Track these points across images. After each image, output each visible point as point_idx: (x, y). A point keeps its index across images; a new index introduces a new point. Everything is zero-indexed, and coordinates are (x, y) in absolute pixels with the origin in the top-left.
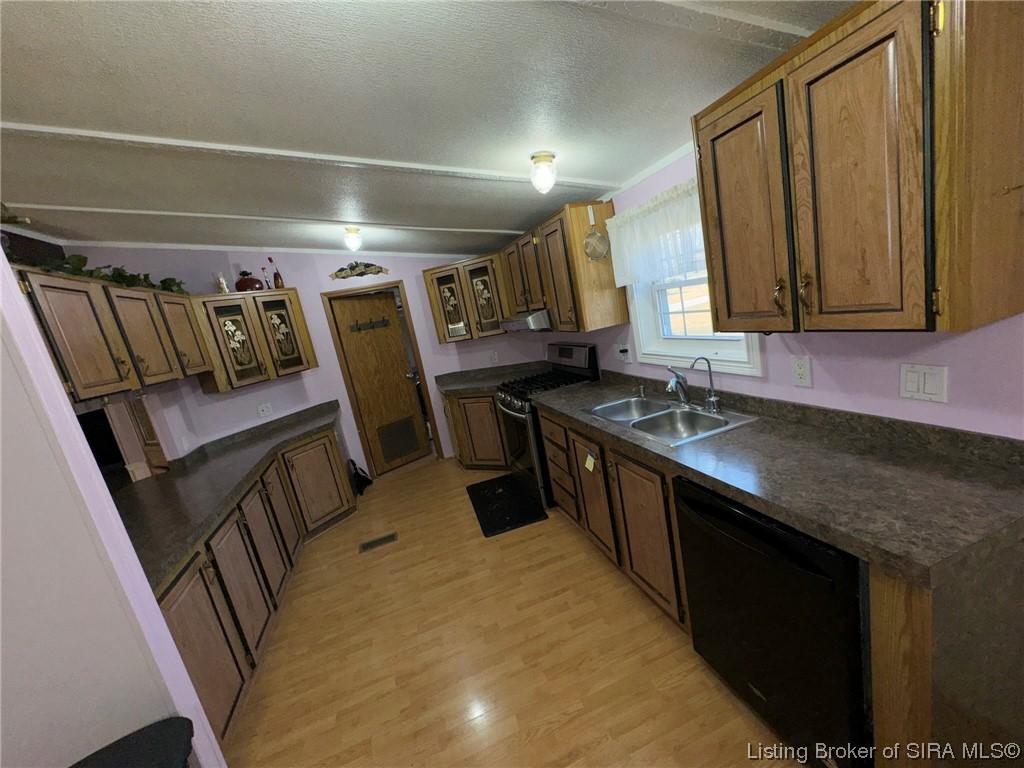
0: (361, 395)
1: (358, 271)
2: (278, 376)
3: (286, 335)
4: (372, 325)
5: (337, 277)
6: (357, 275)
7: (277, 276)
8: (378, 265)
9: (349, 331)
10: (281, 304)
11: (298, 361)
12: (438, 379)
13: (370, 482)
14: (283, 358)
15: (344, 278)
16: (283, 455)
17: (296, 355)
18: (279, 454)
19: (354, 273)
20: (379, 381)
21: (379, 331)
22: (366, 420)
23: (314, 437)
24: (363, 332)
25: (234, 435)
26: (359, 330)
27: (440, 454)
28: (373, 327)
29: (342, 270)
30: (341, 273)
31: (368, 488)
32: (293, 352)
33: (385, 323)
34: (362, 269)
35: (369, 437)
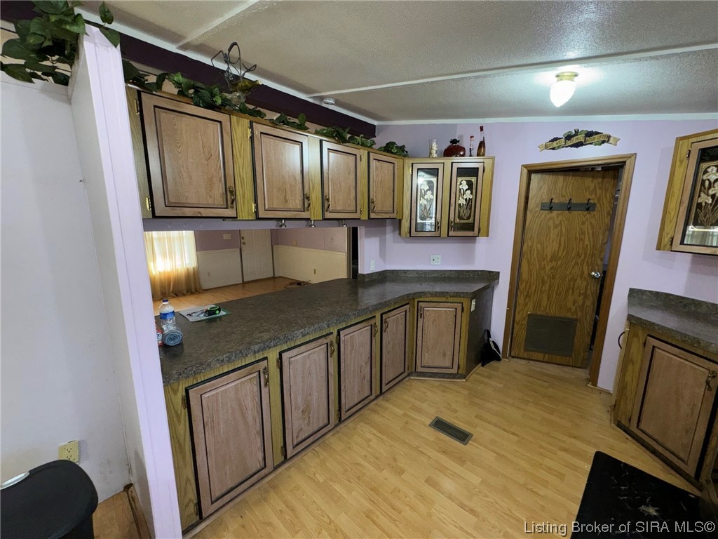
0: (525, 276)
1: (574, 140)
2: (448, 236)
3: (468, 201)
4: (569, 207)
5: (546, 147)
6: (571, 146)
7: (482, 144)
8: (604, 133)
9: (538, 209)
10: (473, 172)
11: (470, 227)
12: (633, 293)
13: (499, 359)
14: (458, 220)
15: (554, 149)
16: (418, 302)
17: (471, 220)
18: (416, 301)
19: (569, 143)
20: (551, 269)
21: (577, 215)
22: (521, 300)
23: (450, 300)
24: (555, 212)
25: (408, 271)
26: (551, 209)
27: (593, 379)
28: (569, 209)
29: (556, 139)
30: (553, 144)
31: (494, 363)
32: (468, 218)
33: (589, 207)
34: (581, 138)
35: (517, 319)
